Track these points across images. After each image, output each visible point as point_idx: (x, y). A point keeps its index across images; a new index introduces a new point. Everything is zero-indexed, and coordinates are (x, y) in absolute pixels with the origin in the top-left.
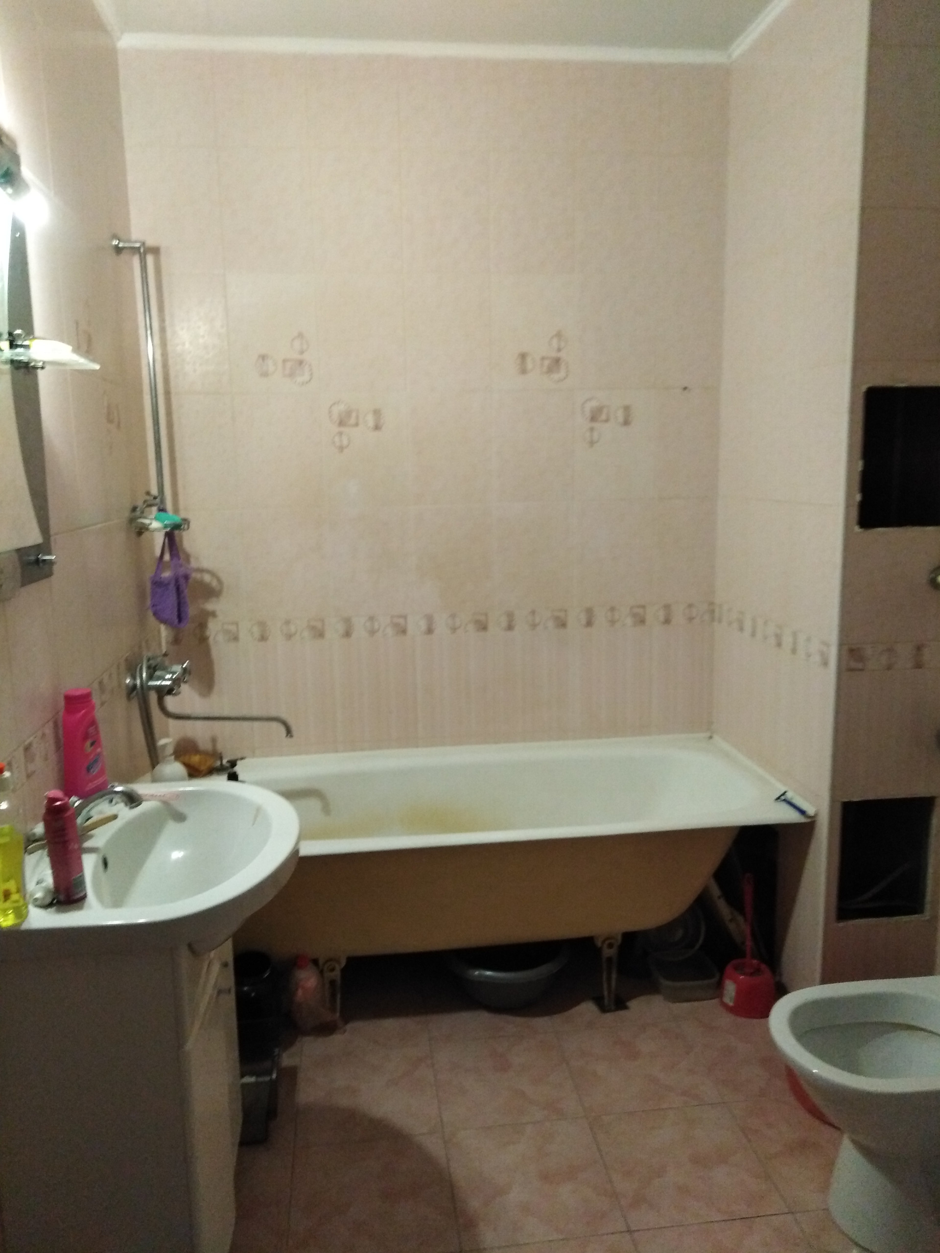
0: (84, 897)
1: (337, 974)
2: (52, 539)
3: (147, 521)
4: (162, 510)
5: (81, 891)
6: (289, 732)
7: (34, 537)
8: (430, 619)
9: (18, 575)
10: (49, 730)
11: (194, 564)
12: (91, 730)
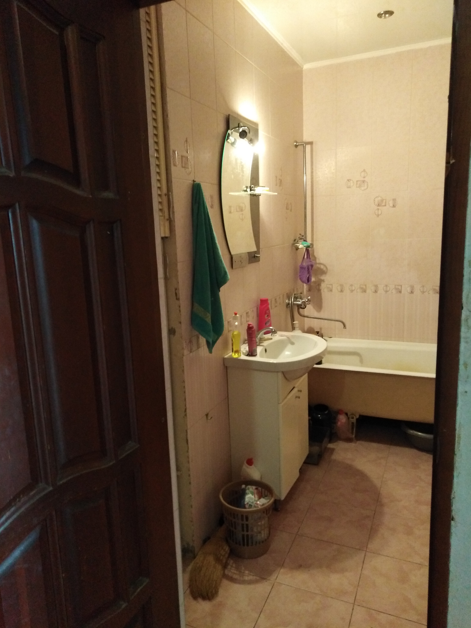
0: (256, 355)
1: (354, 420)
2: (260, 250)
3: (298, 245)
4: (305, 241)
5: (256, 353)
6: (345, 326)
7: (254, 249)
8: (412, 287)
9: (248, 260)
10: (255, 310)
11: (318, 261)
12: (267, 312)
